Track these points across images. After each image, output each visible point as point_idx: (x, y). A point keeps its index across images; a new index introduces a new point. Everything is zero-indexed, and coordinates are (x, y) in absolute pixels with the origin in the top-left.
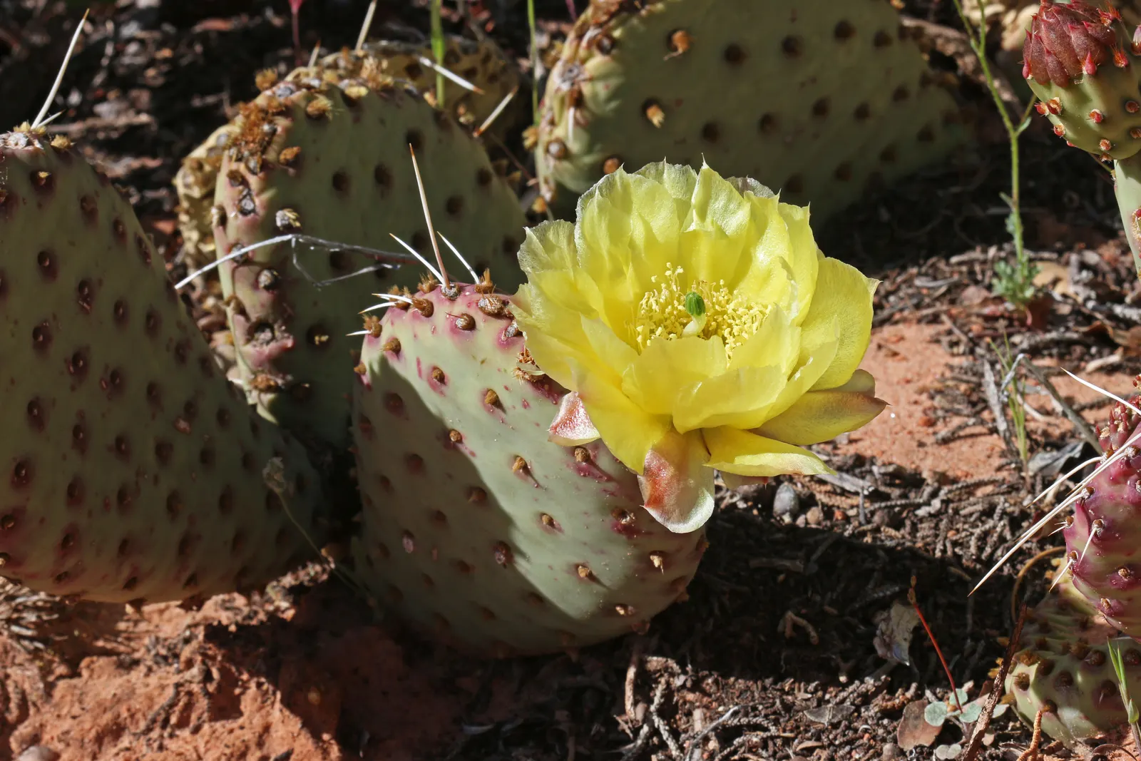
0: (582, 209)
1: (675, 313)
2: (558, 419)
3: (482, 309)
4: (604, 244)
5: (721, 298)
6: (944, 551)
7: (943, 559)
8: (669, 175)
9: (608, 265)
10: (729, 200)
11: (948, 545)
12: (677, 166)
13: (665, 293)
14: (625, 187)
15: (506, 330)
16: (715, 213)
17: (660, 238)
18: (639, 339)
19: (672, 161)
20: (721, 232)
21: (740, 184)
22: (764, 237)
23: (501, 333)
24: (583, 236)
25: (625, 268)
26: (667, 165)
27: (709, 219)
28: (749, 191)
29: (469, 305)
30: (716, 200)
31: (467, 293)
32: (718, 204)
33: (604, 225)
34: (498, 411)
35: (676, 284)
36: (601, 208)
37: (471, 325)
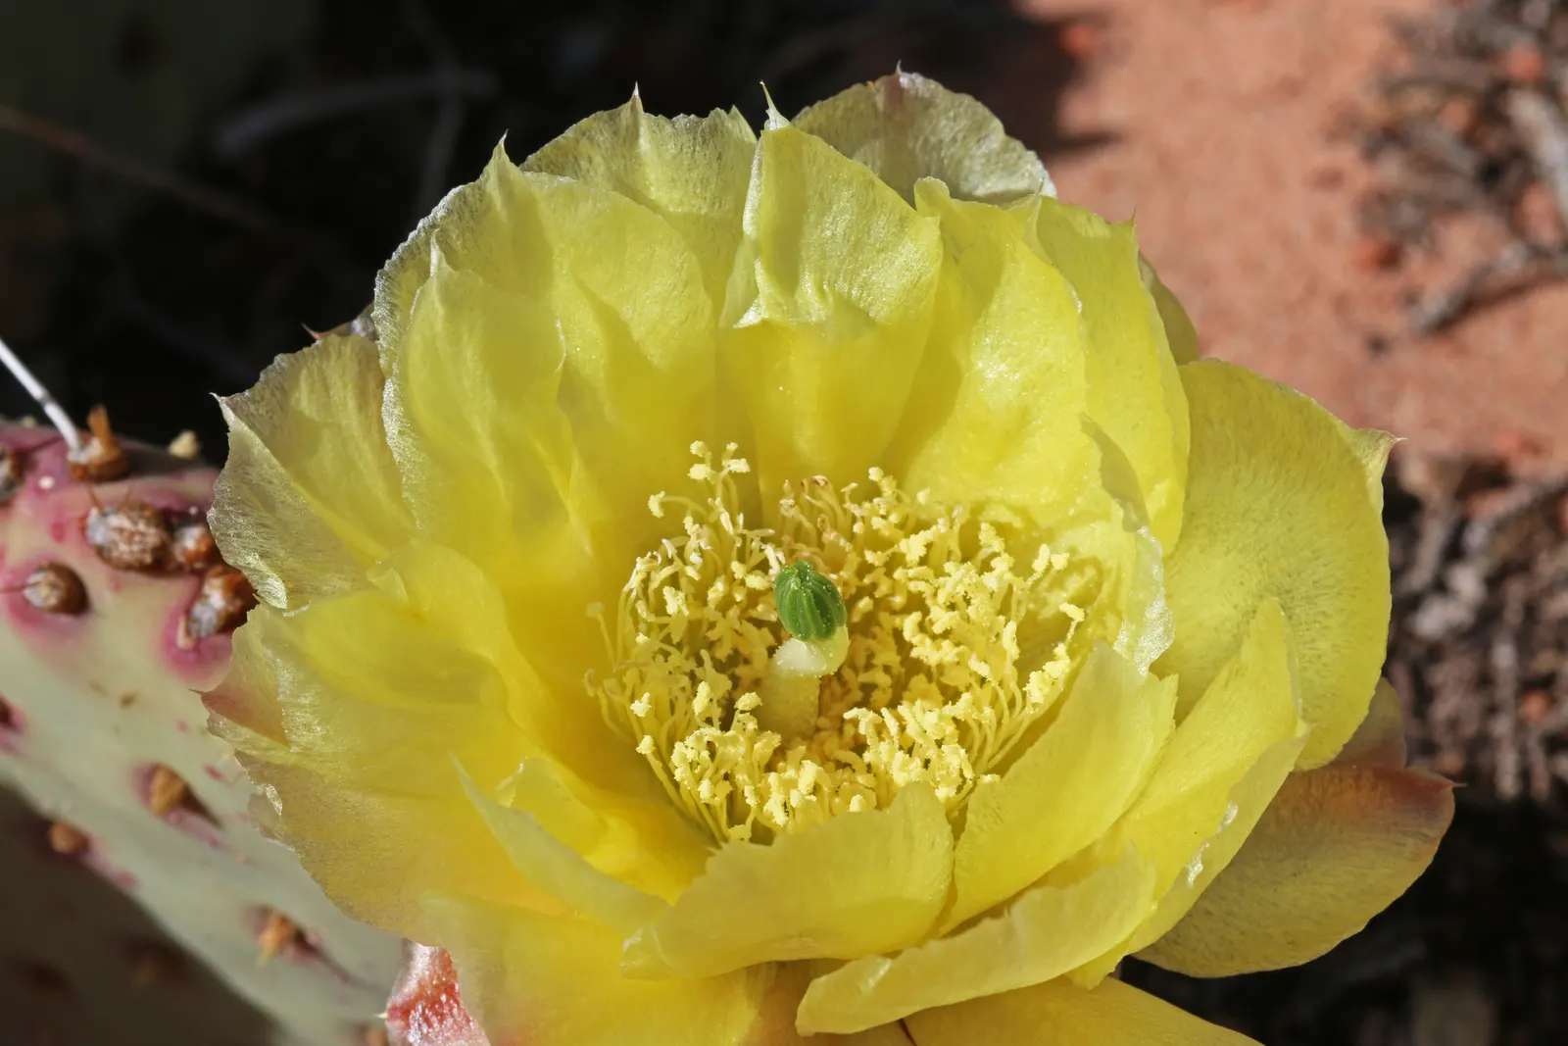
0: (393, 309)
1: (739, 597)
2: (411, 987)
3: (101, 552)
4: (480, 410)
5: (877, 523)
6: (1525, 775)
7: (1525, 802)
8: (658, 145)
9: (501, 489)
10: (868, 209)
11: (1538, 757)
12: (681, 120)
13: (697, 538)
14: (522, 208)
15: (188, 611)
16: (824, 256)
17: (656, 354)
18: (645, 746)
19: (661, 105)
20: (855, 315)
21: (880, 100)
22: (994, 307)
23: (172, 626)
24: (412, 425)
25: (556, 477)
26: (646, 120)
27: (808, 286)
28: (929, 180)
29: (58, 532)
30: (823, 212)
31: (46, 483)
32: (832, 227)
33: (470, 353)
34: (195, 820)
35: (728, 507)
36: (452, 299)
37: (76, 600)
